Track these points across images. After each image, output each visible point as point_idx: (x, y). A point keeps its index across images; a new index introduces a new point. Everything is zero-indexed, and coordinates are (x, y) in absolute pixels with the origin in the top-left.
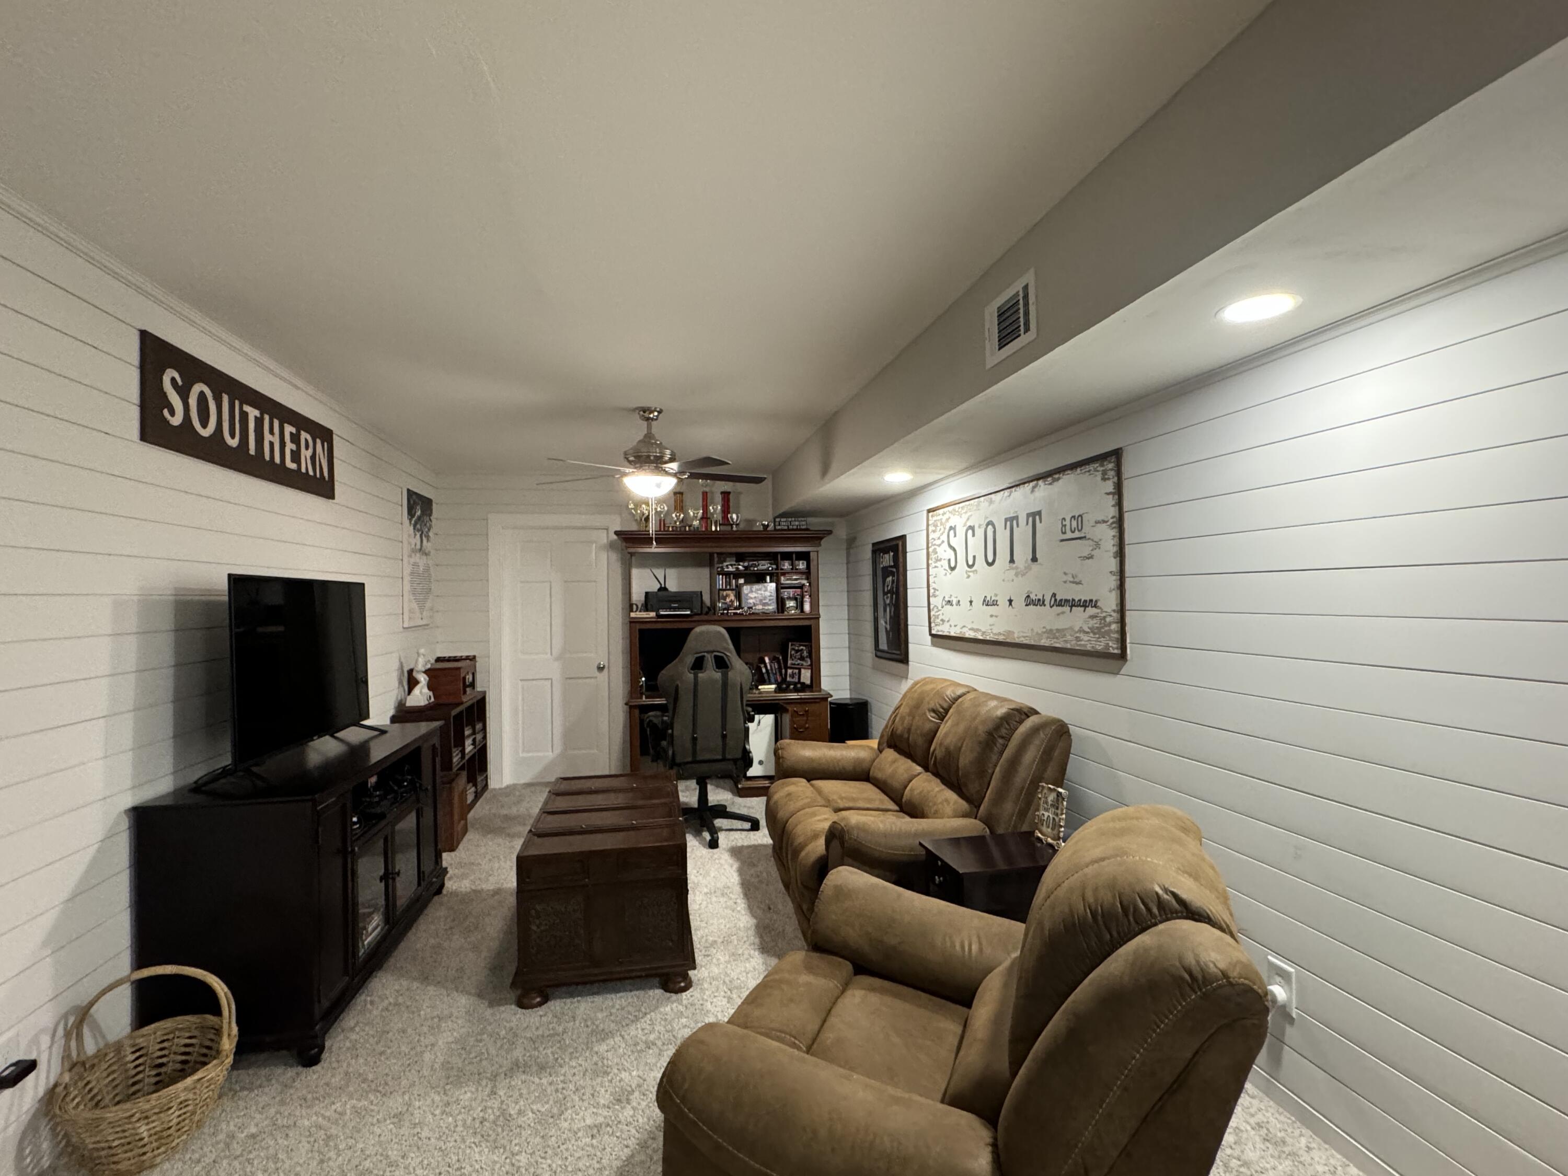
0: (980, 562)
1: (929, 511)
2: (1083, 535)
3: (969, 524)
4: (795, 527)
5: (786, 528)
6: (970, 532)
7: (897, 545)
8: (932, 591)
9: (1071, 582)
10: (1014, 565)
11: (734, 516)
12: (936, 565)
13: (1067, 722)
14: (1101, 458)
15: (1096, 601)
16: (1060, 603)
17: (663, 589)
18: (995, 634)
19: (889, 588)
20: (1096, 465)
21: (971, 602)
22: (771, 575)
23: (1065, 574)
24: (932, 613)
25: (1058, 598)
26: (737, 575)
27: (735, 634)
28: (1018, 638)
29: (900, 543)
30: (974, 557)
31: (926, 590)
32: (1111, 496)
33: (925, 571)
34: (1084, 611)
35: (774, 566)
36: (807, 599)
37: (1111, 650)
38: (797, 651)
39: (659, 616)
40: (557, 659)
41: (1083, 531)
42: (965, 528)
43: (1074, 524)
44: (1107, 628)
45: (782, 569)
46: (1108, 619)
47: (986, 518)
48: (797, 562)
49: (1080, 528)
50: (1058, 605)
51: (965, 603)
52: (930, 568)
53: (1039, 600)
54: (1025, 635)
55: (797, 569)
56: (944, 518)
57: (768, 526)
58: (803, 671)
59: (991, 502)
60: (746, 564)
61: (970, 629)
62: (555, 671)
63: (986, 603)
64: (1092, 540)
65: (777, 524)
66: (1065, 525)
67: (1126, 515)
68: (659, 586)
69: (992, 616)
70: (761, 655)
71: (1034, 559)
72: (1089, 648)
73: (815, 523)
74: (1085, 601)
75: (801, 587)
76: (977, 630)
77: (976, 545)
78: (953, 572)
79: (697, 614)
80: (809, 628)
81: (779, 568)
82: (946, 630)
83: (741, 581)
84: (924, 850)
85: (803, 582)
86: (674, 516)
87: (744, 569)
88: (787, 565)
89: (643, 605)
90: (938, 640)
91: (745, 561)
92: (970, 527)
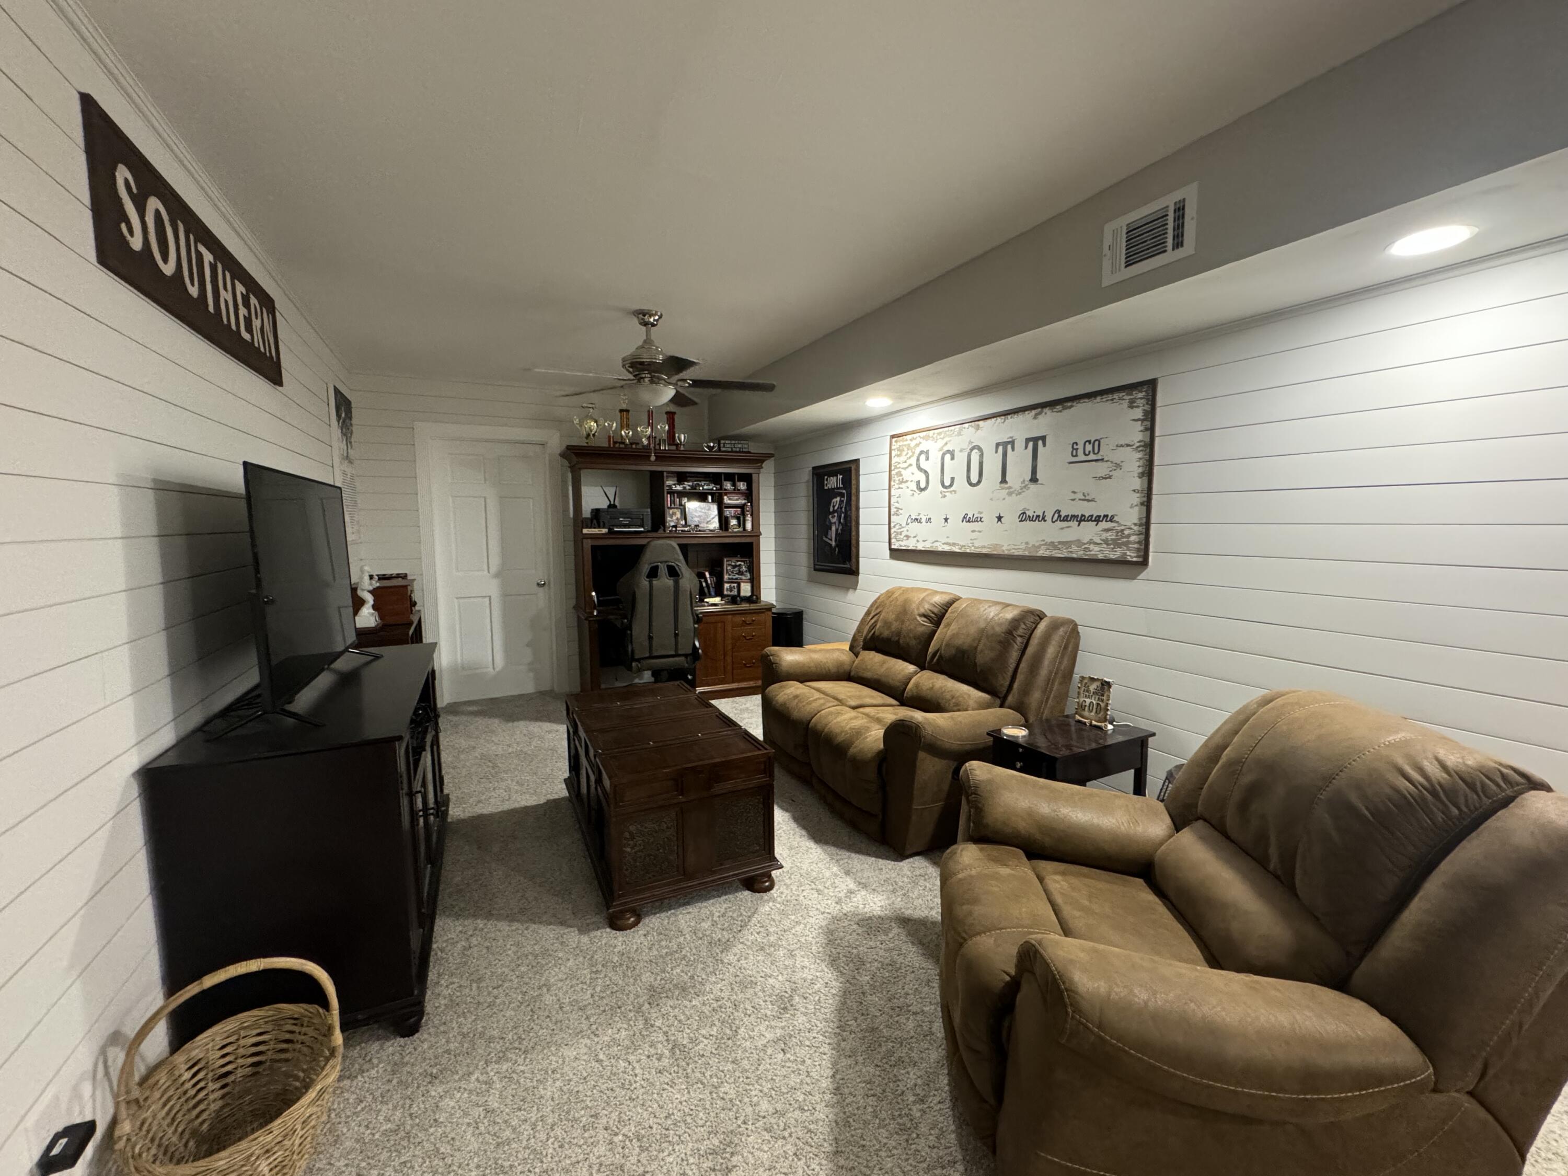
0: (961, 481)
1: (893, 437)
2: (1100, 458)
3: (946, 449)
4: (738, 450)
5: (730, 450)
6: (948, 457)
7: (850, 470)
8: (893, 510)
9: (1080, 500)
10: (1006, 486)
11: (682, 437)
12: (901, 486)
13: (1078, 623)
14: (1131, 388)
15: (1113, 516)
16: (1066, 519)
17: (612, 506)
18: (978, 547)
19: (836, 508)
20: (1121, 395)
21: (946, 520)
22: (713, 495)
23: (1074, 492)
24: (892, 531)
25: (1063, 514)
26: (681, 494)
27: (684, 548)
28: (1008, 550)
29: (853, 468)
30: (953, 479)
31: (887, 509)
32: (1140, 422)
33: (887, 492)
34: (1097, 525)
35: (718, 486)
36: (749, 518)
37: (1129, 558)
38: (734, 567)
39: (611, 532)
40: (497, 575)
41: (1101, 453)
42: (941, 453)
43: (1089, 447)
44: (1125, 540)
45: (725, 490)
46: (1126, 532)
47: (971, 442)
48: (738, 483)
49: (1096, 451)
50: (1063, 520)
51: (938, 520)
52: (892, 490)
53: (1038, 516)
54: (1016, 547)
55: (739, 490)
56: (913, 444)
57: (713, 447)
58: (742, 585)
59: (978, 428)
60: (690, 484)
61: (943, 544)
62: (493, 588)
63: (966, 519)
64: (1112, 462)
65: (722, 445)
66: (1077, 449)
67: (1158, 440)
68: (608, 503)
69: (973, 531)
70: (701, 570)
71: (1034, 480)
72: (1100, 556)
73: (753, 446)
74: (1099, 517)
75: (742, 507)
76: (954, 544)
77: (955, 468)
78: (923, 493)
79: (648, 531)
80: (751, 544)
81: (721, 489)
82: (911, 544)
83: (685, 500)
84: (992, 739)
85: (743, 502)
86: (623, 433)
87: (688, 488)
88: (728, 486)
89: (595, 522)
90: (898, 554)
91: (688, 481)
92: (948, 451)
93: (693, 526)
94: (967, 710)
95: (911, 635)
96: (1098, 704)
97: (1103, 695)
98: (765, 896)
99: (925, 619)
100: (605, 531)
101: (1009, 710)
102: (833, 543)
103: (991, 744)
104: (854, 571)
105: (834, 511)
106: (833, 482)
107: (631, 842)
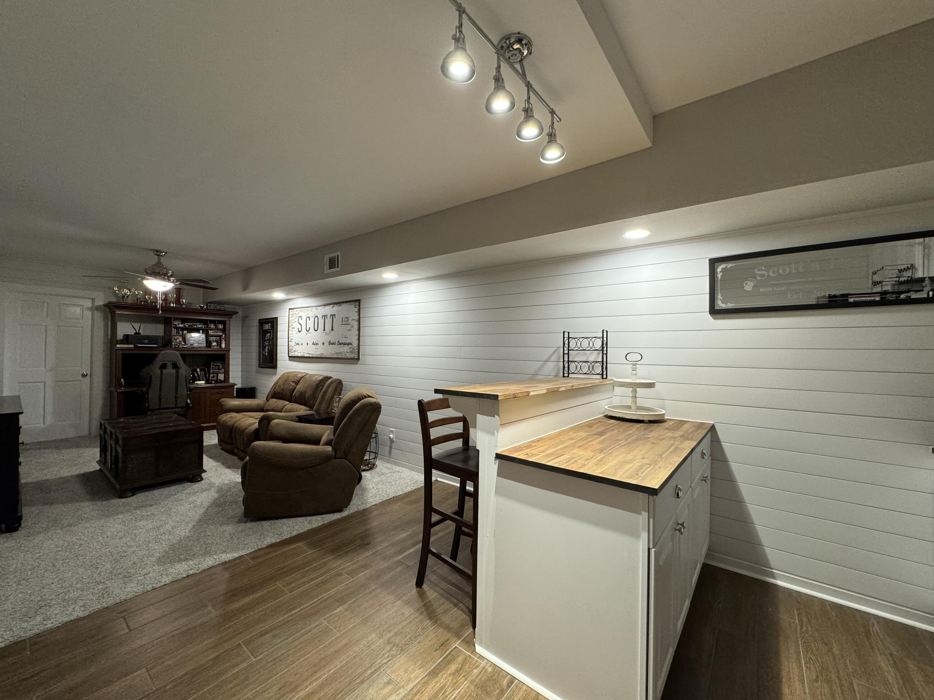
0: (312, 329)
1: (290, 309)
3: (308, 316)
4: (218, 309)
5: (213, 309)
6: (308, 319)
7: (273, 321)
8: (290, 340)
9: (344, 337)
11: (184, 300)
13: (342, 380)
14: (355, 301)
15: (351, 343)
16: (340, 344)
17: (137, 333)
18: (317, 355)
21: (307, 344)
22: (203, 330)
23: (342, 335)
24: (290, 348)
26: (183, 329)
27: (183, 356)
28: (325, 355)
29: (275, 321)
30: (309, 328)
31: (287, 339)
32: (357, 313)
33: (287, 332)
34: (348, 346)
35: (206, 326)
36: (223, 342)
37: (355, 358)
38: (216, 366)
39: (136, 347)
40: (52, 370)
41: (348, 322)
42: (306, 317)
43: (346, 319)
44: (354, 351)
45: (210, 328)
46: (355, 349)
47: (315, 314)
48: (218, 325)
51: (305, 344)
52: (289, 331)
53: (334, 343)
54: (328, 354)
55: (218, 328)
56: (297, 313)
57: (203, 307)
58: (219, 375)
59: (317, 309)
60: (189, 324)
62: (47, 377)
63: (313, 344)
64: (351, 325)
65: (208, 306)
66: (342, 320)
67: (361, 319)
68: (135, 332)
69: (316, 349)
70: (195, 367)
71: (332, 330)
72: (349, 357)
73: (228, 308)
74: (348, 343)
75: (220, 336)
76: (310, 354)
77: (310, 324)
78: (300, 333)
79: (160, 347)
80: (224, 355)
81: (207, 327)
82: (296, 354)
83: (185, 332)
85: (221, 334)
86: (147, 297)
87: (187, 326)
88: (212, 326)
89: (125, 341)
90: (292, 358)
91: (188, 322)
92: (308, 317)
93: (189, 345)
95: (288, 390)
96: (337, 405)
98: (197, 483)
100: (132, 346)
102: (267, 354)
104: (275, 367)
105: (267, 340)
106: (267, 327)
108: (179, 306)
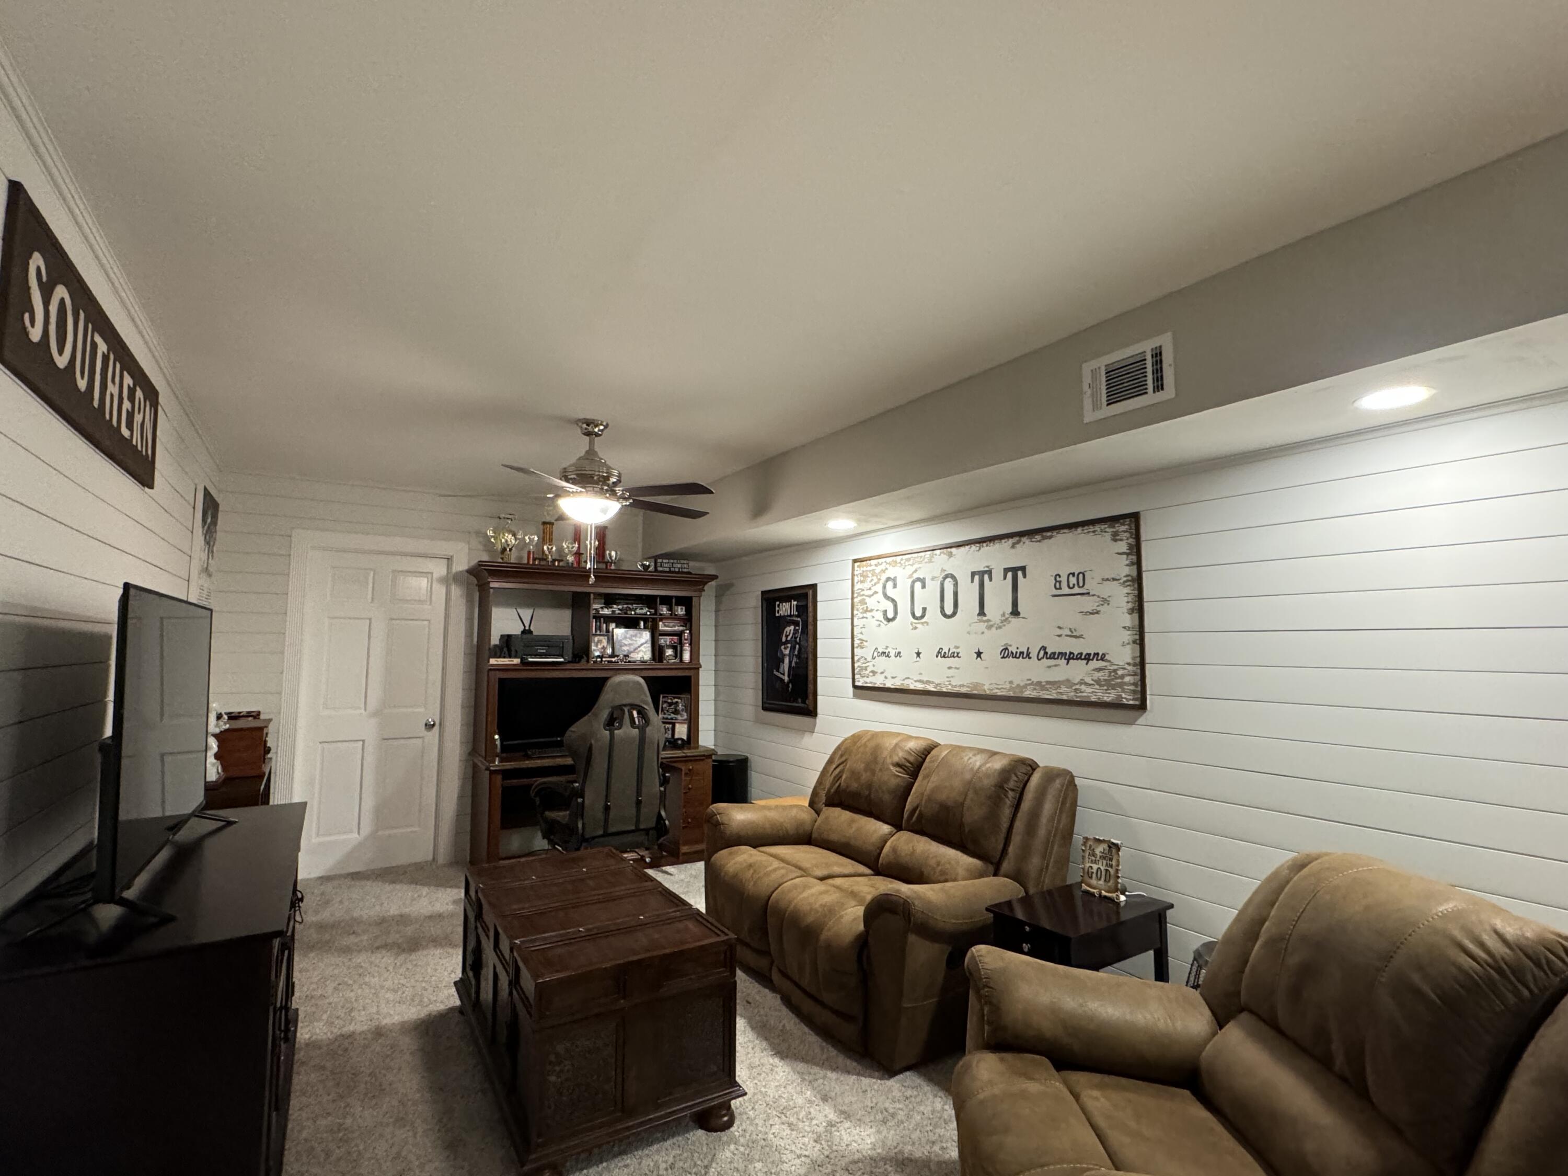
0: (934, 612)
1: (855, 561)
2: (1085, 591)
3: (915, 576)
4: (677, 570)
5: (667, 570)
6: (918, 585)
7: (806, 595)
8: (857, 642)
9: (1067, 636)
10: (985, 618)
11: (613, 553)
12: (865, 615)
13: (1074, 774)
14: (1112, 520)
15: (1104, 655)
16: (1053, 656)
17: (527, 632)
18: (955, 686)
19: (789, 638)
20: (1103, 527)
21: (918, 654)
22: (646, 620)
23: (1059, 628)
24: (856, 665)
25: (1049, 651)
26: (608, 619)
28: (987, 689)
29: (810, 592)
30: (924, 609)
31: (850, 641)
32: (1125, 556)
33: (850, 621)
34: (1087, 664)
35: (653, 611)
36: (687, 648)
37: (1125, 701)
38: (670, 704)
39: (524, 663)
40: (376, 714)
41: (1085, 586)
42: (910, 580)
43: (1073, 580)
44: (1119, 680)
45: (661, 615)
46: (1120, 672)
47: (943, 570)
48: (676, 608)
49: (1081, 584)
50: (1050, 658)
51: (909, 654)
52: (855, 619)
53: (1022, 653)
54: (1000, 687)
55: (676, 615)
56: (878, 570)
57: (649, 566)
58: (677, 726)
59: (950, 555)
60: (620, 607)
61: (916, 681)
62: (369, 730)
63: (940, 654)
64: (1099, 597)
65: (659, 564)
66: (1060, 582)
67: (1144, 575)
68: (522, 628)
69: (950, 668)
71: (1015, 612)
72: (1093, 698)
73: (694, 567)
74: (1089, 655)
75: (680, 635)
76: (928, 682)
77: (927, 597)
78: (891, 623)
79: (569, 662)
80: (689, 678)
81: (655, 614)
82: (878, 681)
83: (613, 626)
84: (992, 915)
85: (681, 628)
86: (545, 548)
87: (618, 612)
88: (664, 610)
89: (505, 650)
90: (862, 691)
91: (618, 604)
92: (918, 579)
93: (621, 656)
94: (955, 880)
95: (884, 788)
96: (1107, 870)
97: (1111, 860)
98: (724, 1136)
99: (898, 769)
100: (516, 661)
101: (1006, 879)
102: (786, 678)
103: (992, 920)
104: (811, 712)
105: (787, 642)
106: (784, 609)
107: (557, 1068)
108: (603, 566)
